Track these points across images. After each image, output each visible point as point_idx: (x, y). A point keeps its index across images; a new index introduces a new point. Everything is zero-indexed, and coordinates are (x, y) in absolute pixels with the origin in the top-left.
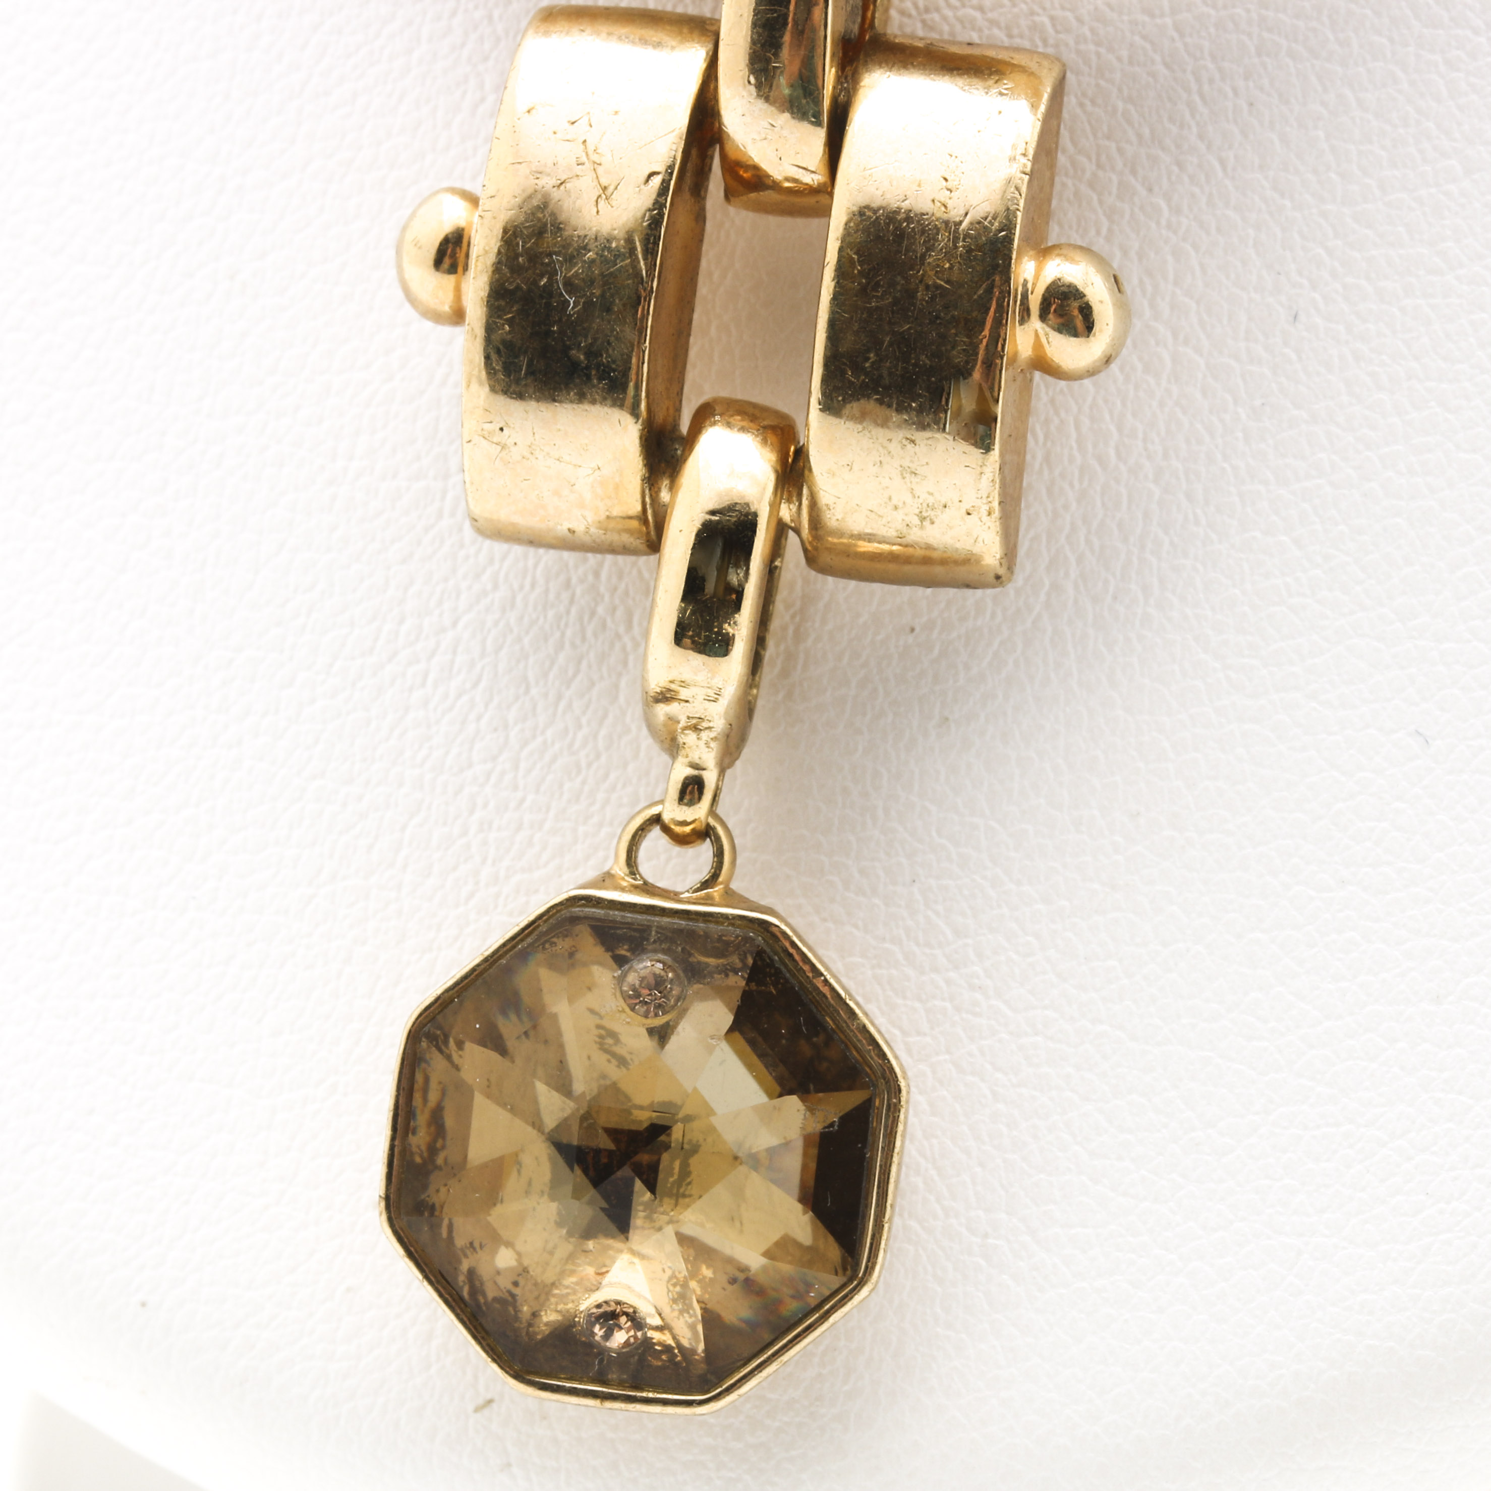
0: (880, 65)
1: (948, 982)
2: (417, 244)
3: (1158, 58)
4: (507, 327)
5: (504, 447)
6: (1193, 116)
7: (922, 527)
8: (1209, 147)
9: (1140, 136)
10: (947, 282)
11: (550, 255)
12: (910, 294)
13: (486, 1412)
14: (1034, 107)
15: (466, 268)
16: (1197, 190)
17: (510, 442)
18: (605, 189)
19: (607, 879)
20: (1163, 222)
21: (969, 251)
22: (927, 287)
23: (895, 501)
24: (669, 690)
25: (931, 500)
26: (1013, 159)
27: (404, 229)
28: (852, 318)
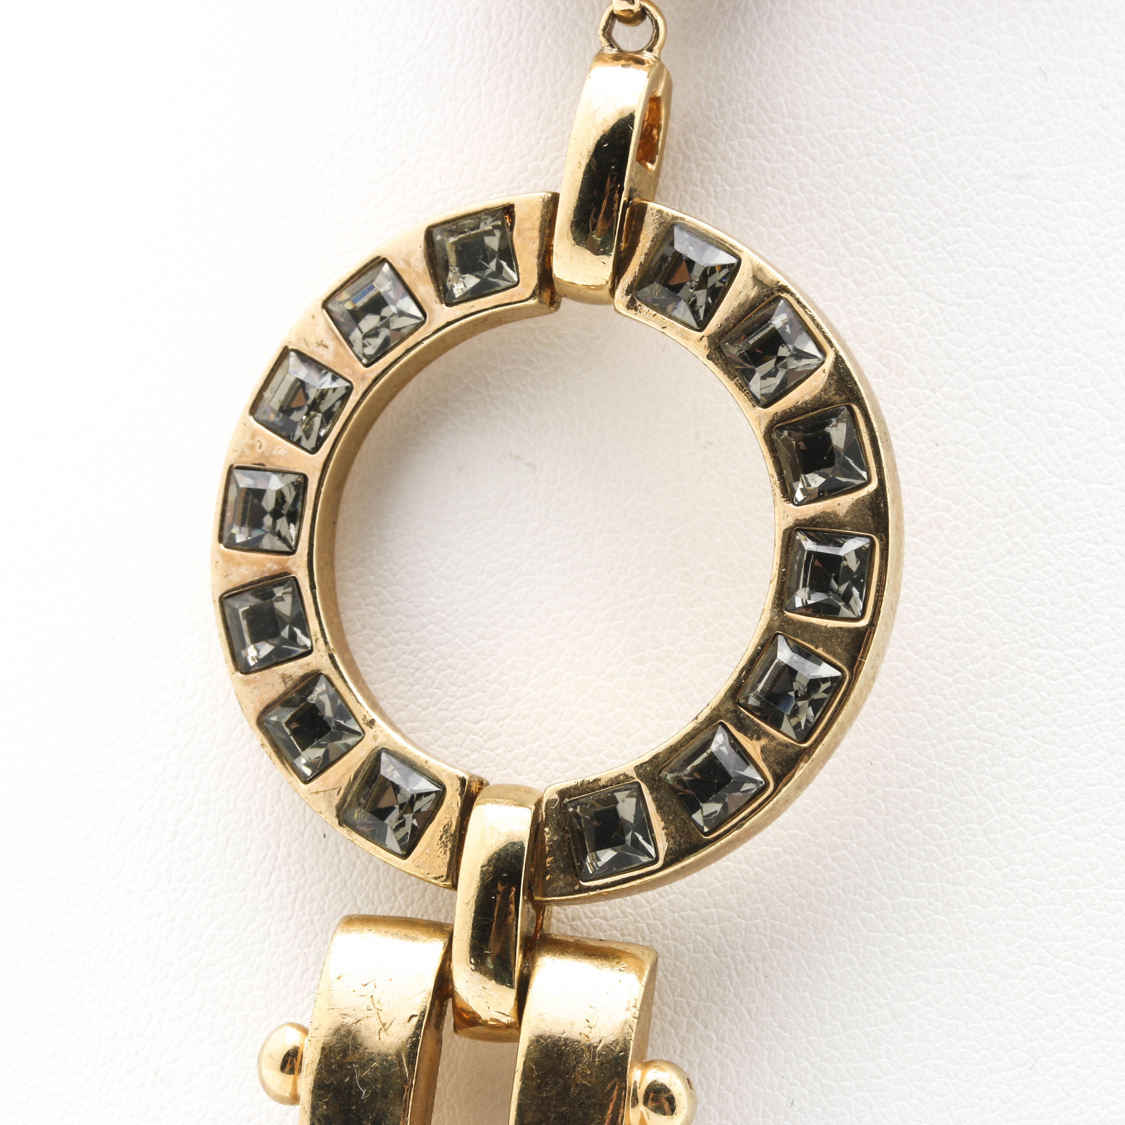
0: (547, 953)
3: (711, 949)
6: (731, 983)
8: (741, 1002)
9: (700, 995)
12: (567, 1089)
14: (640, 978)
16: (734, 1027)
18: (384, 1025)
20: (714, 1046)
21: (602, 1064)
22: (577, 1085)
26: (628, 1009)
28: (532, 1103)
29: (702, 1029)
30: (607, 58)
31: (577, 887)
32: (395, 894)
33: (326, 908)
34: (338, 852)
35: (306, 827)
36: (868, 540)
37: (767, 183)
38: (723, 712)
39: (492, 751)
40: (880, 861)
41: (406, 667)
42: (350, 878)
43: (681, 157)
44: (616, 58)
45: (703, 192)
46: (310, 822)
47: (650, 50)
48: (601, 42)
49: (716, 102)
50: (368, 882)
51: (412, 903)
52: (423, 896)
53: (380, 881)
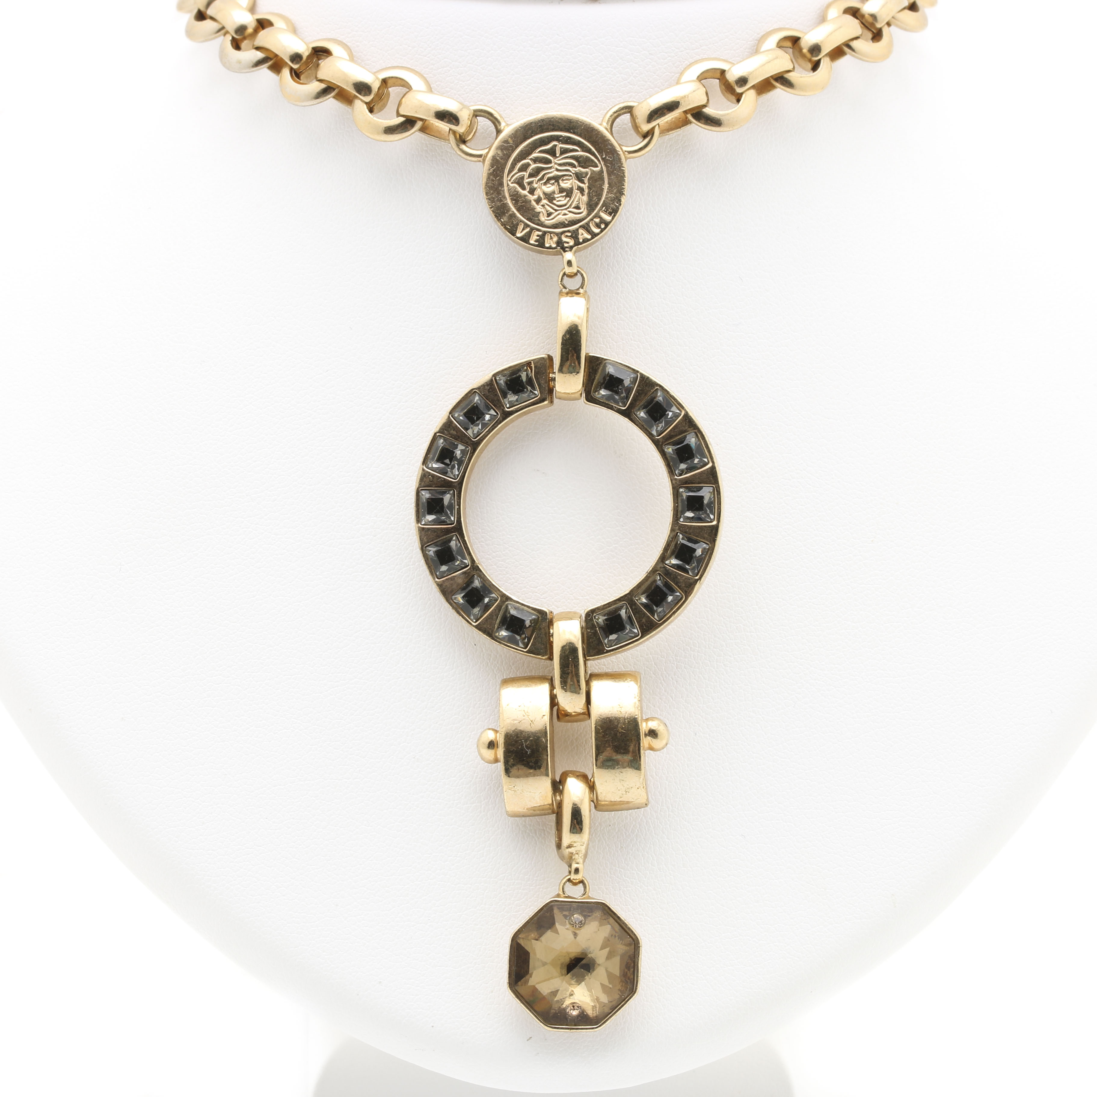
0: (595, 680)
1: (633, 914)
2: (484, 743)
5: (515, 791)
6: (663, 686)
7: (626, 794)
8: (668, 693)
10: (625, 731)
11: (521, 740)
12: (616, 735)
13: (530, 1040)
14: (637, 684)
15: (498, 747)
16: (666, 705)
17: (517, 790)
18: (532, 721)
19: (558, 896)
20: (659, 714)
21: (629, 722)
22: (620, 733)
23: (619, 789)
24: (571, 844)
25: (628, 786)
26: (635, 697)
27: (478, 740)
28: (601, 744)
29: (653, 707)
30: (563, 294)
31: (605, 651)
32: (510, 666)
33: (480, 676)
34: (482, 651)
35: (466, 643)
36: (712, 488)
37: (631, 339)
38: (659, 568)
39: (545, 599)
40: (718, 626)
41: (501, 567)
42: (489, 662)
43: (593, 332)
44: (567, 294)
46: (468, 639)
47: (582, 288)
48: (560, 287)
49: (605, 307)
50: (498, 663)
51: (519, 669)
52: (524, 665)
53: (503, 661)
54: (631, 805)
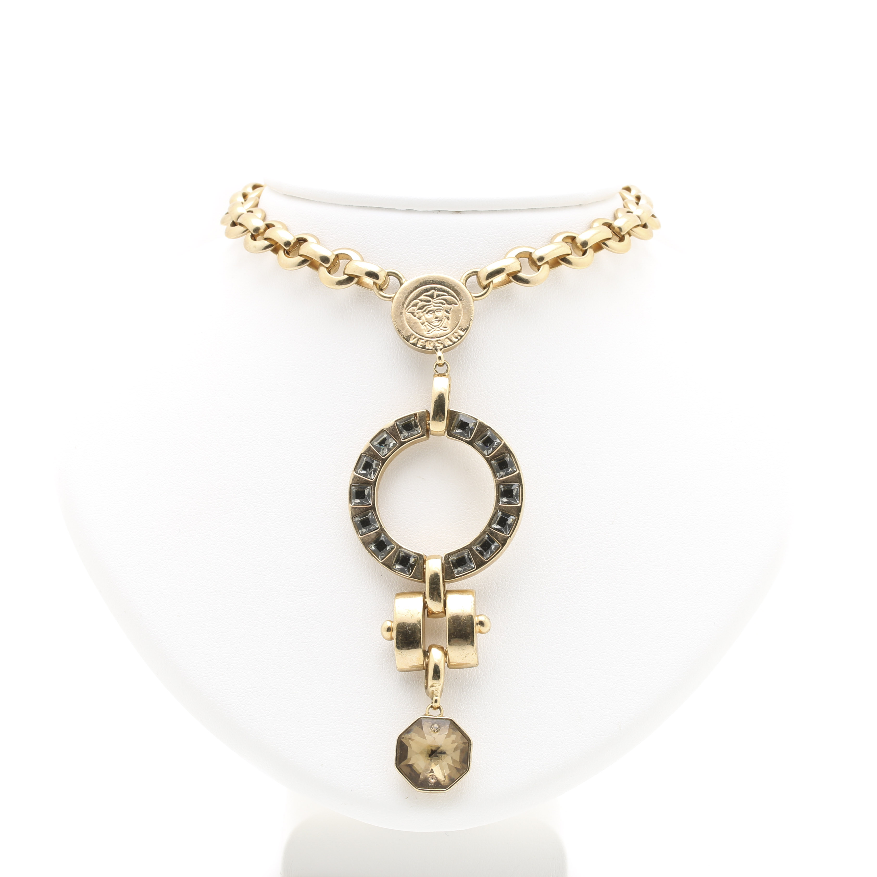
0: (449, 594)
1: (469, 729)
2: (385, 628)
3: (483, 593)
4: (400, 637)
5: (402, 655)
6: (489, 601)
7: (465, 658)
8: (492, 605)
9: (481, 604)
10: (465, 621)
11: (406, 626)
12: (460, 623)
13: (407, 799)
14: (473, 597)
15: (392, 630)
16: (491, 612)
17: (403, 654)
18: (412, 615)
19: (425, 715)
21: (468, 618)
22: (462, 622)
23: (461, 654)
24: (433, 685)
25: (466, 653)
26: (472, 603)
27: (382, 627)
30: (436, 376)
31: (455, 577)
32: (401, 587)
33: (384, 593)
34: (386, 579)
35: (376, 574)
36: (518, 485)
37: (475, 404)
38: (487, 530)
39: (422, 550)
40: (521, 568)
41: (397, 531)
42: (390, 585)
43: (453, 400)
44: (438, 375)
45: (459, 407)
46: (377, 572)
47: (447, 372)
48: (434, 372)
49: (460, 385)
50: (394, 585)
51: (406, 589)
52: (409, 587)
53: (397, 585)
54: (468, 665)
